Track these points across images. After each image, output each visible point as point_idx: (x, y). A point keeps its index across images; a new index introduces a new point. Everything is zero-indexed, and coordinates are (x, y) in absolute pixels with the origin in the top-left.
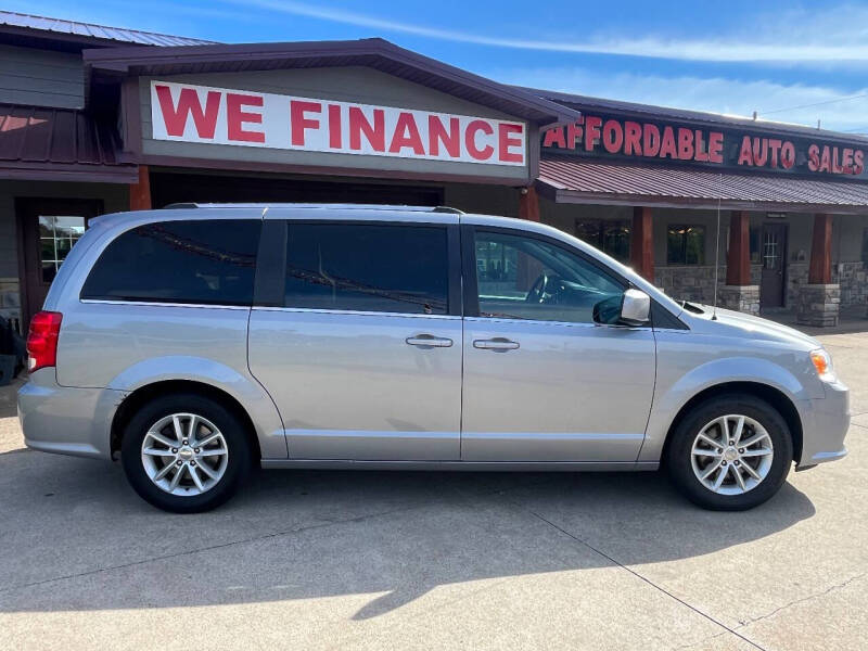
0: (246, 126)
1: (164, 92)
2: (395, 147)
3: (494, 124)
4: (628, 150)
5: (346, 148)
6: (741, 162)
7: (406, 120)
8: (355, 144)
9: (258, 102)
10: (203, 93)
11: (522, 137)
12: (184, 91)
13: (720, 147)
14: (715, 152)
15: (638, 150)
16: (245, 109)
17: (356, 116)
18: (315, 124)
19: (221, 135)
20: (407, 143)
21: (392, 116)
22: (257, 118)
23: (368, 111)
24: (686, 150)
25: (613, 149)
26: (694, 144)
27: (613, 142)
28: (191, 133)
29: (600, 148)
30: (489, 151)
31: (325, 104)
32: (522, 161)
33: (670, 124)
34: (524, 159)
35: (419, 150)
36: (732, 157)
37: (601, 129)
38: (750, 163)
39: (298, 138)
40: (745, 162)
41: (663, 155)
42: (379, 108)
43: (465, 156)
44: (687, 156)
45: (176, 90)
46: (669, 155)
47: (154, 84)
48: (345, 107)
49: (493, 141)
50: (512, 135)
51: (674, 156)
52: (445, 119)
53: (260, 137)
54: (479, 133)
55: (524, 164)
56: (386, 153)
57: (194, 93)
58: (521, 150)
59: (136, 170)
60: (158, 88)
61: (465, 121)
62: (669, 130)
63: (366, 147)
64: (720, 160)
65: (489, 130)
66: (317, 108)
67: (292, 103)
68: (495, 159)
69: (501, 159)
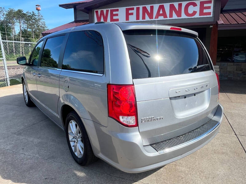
1: (97, 12)
2: (157, 17)
3: (198, 2)
5: (141, 19)
8: (144, 18)
9: (117, 10)
10: (105, 10)
11: (211, 5)
12: (101, 11)
16: (114, 13)
17: (145, 9)
18: (132, 14)
19: (109, 21)
20: (161, 15)
21: (156, 7)
22: (117, 15)
23: (148, 7)
30: (195, 13)
31: (135, 7)
32: (210, 15)
34: (212, 14)
35: (166, 16)
39: (127, 19)
42: (152, 5)
43: (184, 16)
45: (99, 11)
47: (95, 10)
48: (141, 7)
49: (197, 9)
50: (206, 5)
52: (176, 4)
53: (117, 20)
54: (191, 7)
55: (211, 16)
56: (154, 19)
57: (103, 11)
58: (211, 10)
61: (185, 3)
63: (147, 18)
65: (195, 5)
66: (133, 9)
67: (126, 9)
68: (197, 16)
69: (200, 15)
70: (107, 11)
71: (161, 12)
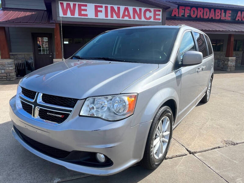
0: (83, 12)
1: (62, 4)
2: (123, 17)
3: (152, 10)
4: (199, 16)
5: (109, 18)
6: (237, 19)
7: (126, 9)
8: (112, 16)
10: (72, 4)
11: (161, 13)
12: (67, 3)
13: (230, 15)
14: (228, 16)
15: (202, 16)
16: (82, 8)
17: (112, 9)
18: (101, 11)
19: (76, 15)
20: (126, 16)
21: (122, 8)
22: (86, 10)
23: (116, 7)
24: (218, 16)
25: (194, 16)
26: (221, 14)
27: (194, 14)
28: (69, 15)
29: (190, 16)
30: (150, 18)
31: (104, 6)
32: (160, 20)
33: (213, 8)
35: (130, 18)
36: (234, 18)
37: (190, 10)
38: (240, 20)
39: (96, 15)
40: (238, 20)
41: (210, 18)
42: (119, 6)
43: (143, 19)
44: (218, 18)
45: (65, 3)
46: (212, 18)
47: (59, 2)
48: (109, 6)
49: (152, 14)
50: (157, 13)
51: (214, 18)
52: (138, 9)
53: (86, 15)
54: (148, 13)
55: (161, 21)
56: (121, 19)
57: (69, 4)
58: (160, 17)
59: (55, 24)
60: (61, 3)
61: (143, 9)
62: (212, 10)
63: (115, 17)
64: (229, 19)
65: (150, 11)
66: (102, 7)
67: (95, 5)
68: (152, 20)
69: (154, 20)
71: (126, 13)
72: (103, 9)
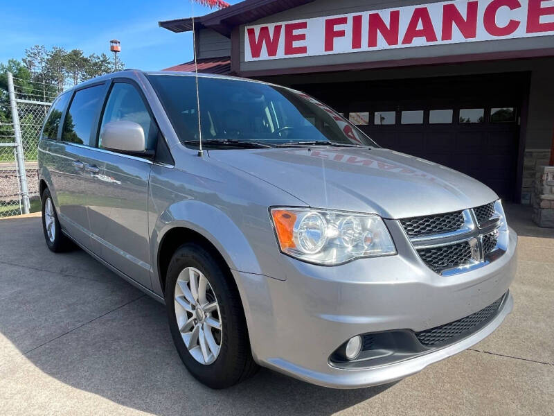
0: (296, 44)
1: (251, 32)
2: (408, 39)
5: (365, 46)
7: (420, 14)
8: (372, 42)
9: (304, 26)
10: (271, 27)
12: (261, 29)
16: (296, 32)
17: (376, 22)
18: (342, 33)
19: (281, 53)
20: (419, 34)
21: (406, 14)
22: (302, 37)
23: (385, 15)
28: (264, 55)
30: (514, 25)
31: (350, 17)
35: (431, 36)
39: (329, 46)
42: (395, 9)
45: (258, 29)
47: (247, 28)
48: (366, 15)
49: (522, 14)
50: (545, 5)
52: (462, 6)
53: (304, 50)
54: (502, 11)
56: (400, 46)
57: (268, 28)
60: (249, 30)
63: (382, 43)
65: (515, 5)
66: (344, 21)
67: (327, 21)
68: (521, 32)
69: (529, 31)
70: (278, 29)
71: (420, 26)
72: (348, 28)
